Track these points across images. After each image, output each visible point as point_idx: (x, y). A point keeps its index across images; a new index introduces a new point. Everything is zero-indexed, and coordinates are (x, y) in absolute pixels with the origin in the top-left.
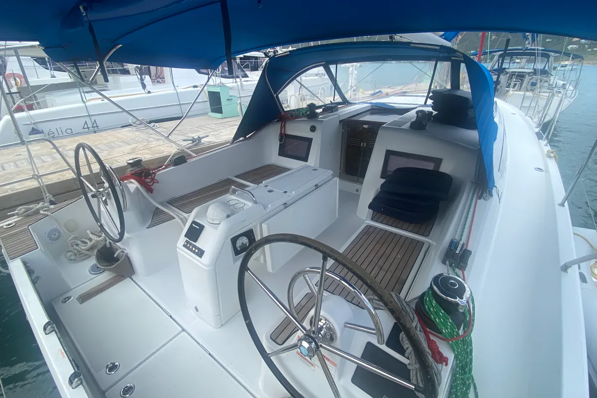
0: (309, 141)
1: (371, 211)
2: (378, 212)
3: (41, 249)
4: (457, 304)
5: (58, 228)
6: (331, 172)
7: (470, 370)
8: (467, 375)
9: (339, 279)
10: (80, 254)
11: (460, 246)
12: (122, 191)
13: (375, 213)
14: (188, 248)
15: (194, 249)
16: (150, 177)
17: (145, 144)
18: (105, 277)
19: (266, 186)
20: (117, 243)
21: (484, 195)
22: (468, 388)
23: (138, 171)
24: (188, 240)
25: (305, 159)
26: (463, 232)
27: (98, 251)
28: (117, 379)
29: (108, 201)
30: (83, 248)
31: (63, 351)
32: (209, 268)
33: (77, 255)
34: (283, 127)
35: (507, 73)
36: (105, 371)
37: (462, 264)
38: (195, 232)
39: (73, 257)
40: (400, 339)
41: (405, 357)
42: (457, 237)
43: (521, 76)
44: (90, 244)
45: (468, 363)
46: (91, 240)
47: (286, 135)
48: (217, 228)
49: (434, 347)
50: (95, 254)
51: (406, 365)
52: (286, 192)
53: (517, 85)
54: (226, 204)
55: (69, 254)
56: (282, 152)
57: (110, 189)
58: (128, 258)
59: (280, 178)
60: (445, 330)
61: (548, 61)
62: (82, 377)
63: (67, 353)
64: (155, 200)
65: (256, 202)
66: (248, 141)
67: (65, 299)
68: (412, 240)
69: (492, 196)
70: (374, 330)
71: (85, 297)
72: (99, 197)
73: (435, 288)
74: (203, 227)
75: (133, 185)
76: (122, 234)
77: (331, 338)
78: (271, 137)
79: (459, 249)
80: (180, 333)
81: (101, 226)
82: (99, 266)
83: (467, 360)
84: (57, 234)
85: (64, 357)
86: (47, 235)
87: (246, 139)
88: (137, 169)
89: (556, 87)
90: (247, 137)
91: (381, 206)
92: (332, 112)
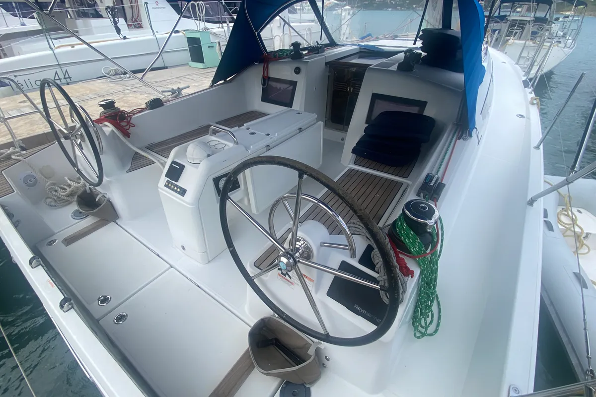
0: (294, 84)
1: (354, 156)
2: (361, 156)
3: (17, 193)
4: (426, 225)
5: (34, 174)
6: (315, 116)
7: (435, 286)
8: (431, 290)
9: (317, 202)
10: (60, 201)
11: (435, 179)
12: (96, 132)
13: (358, 157)
14: (170, 188)
15: (175, 188)
16: (126, 120)
17: (121, 96)
18: (88, 221)
19: (248, 129)
20: (96, 188)
21: (464, 136)
22: (432, 302)
23: (112, 113)
24: (169, 179)
25: (289, 104)
26: (439, 168)
27: (78, 196)
28: (109, 309)
29: (82, 143)
30: (62, 194)
31: (51, 281)
32: (194, 206)
33: (58, 201)
34: (266, 69)
35: (508, 21)
36: (97, 303)
37: (435, 196)
38: (175, 172)
39: (53, 204)
40: (372, 256)
41: (375, 271)
42: (433, 173)
43: (522, 25)
44: (69, 190)
45: (433, 280)
46: (70, 186)
47: (269, 78)
48: (197, 168)
49: (401, 263)
50: (76, 199)
51: (375, 278)
52: (268, 135)
53: (518, 34)
54: (207, 144)
55: (49, 200)
56: (266, 98)
57: (82, 129)
58: (111, 202)
59: (262, 121)
60: (413, 249)
61: (550, 9)
62: (72, 301)
63: (56, 283)
64: (133, 145)
65: (237, 143)
66: (228, 85)
67: (50, 242)
68: (392, 181)
69: (471, 136)
70: (347, 246)
71: (70, 241)
72: (72, 138)
73: (407, 212)
74: (183, 167)
75: (108, 128)
76: (100, 177)
77: (308, 255)
78: (253, 79)
79: (434, 181)
80: (169, 269)
81: (79, 171)
82: (81, 211)
83: (432, 277)
84: (33, 179)
85: (53, 286)
86: (22, 179)
87: (226, 82)
88: (110, 112)
89: (556, 36)
90: (228, 79)
91: (364, 151)
92: (318, 53)
